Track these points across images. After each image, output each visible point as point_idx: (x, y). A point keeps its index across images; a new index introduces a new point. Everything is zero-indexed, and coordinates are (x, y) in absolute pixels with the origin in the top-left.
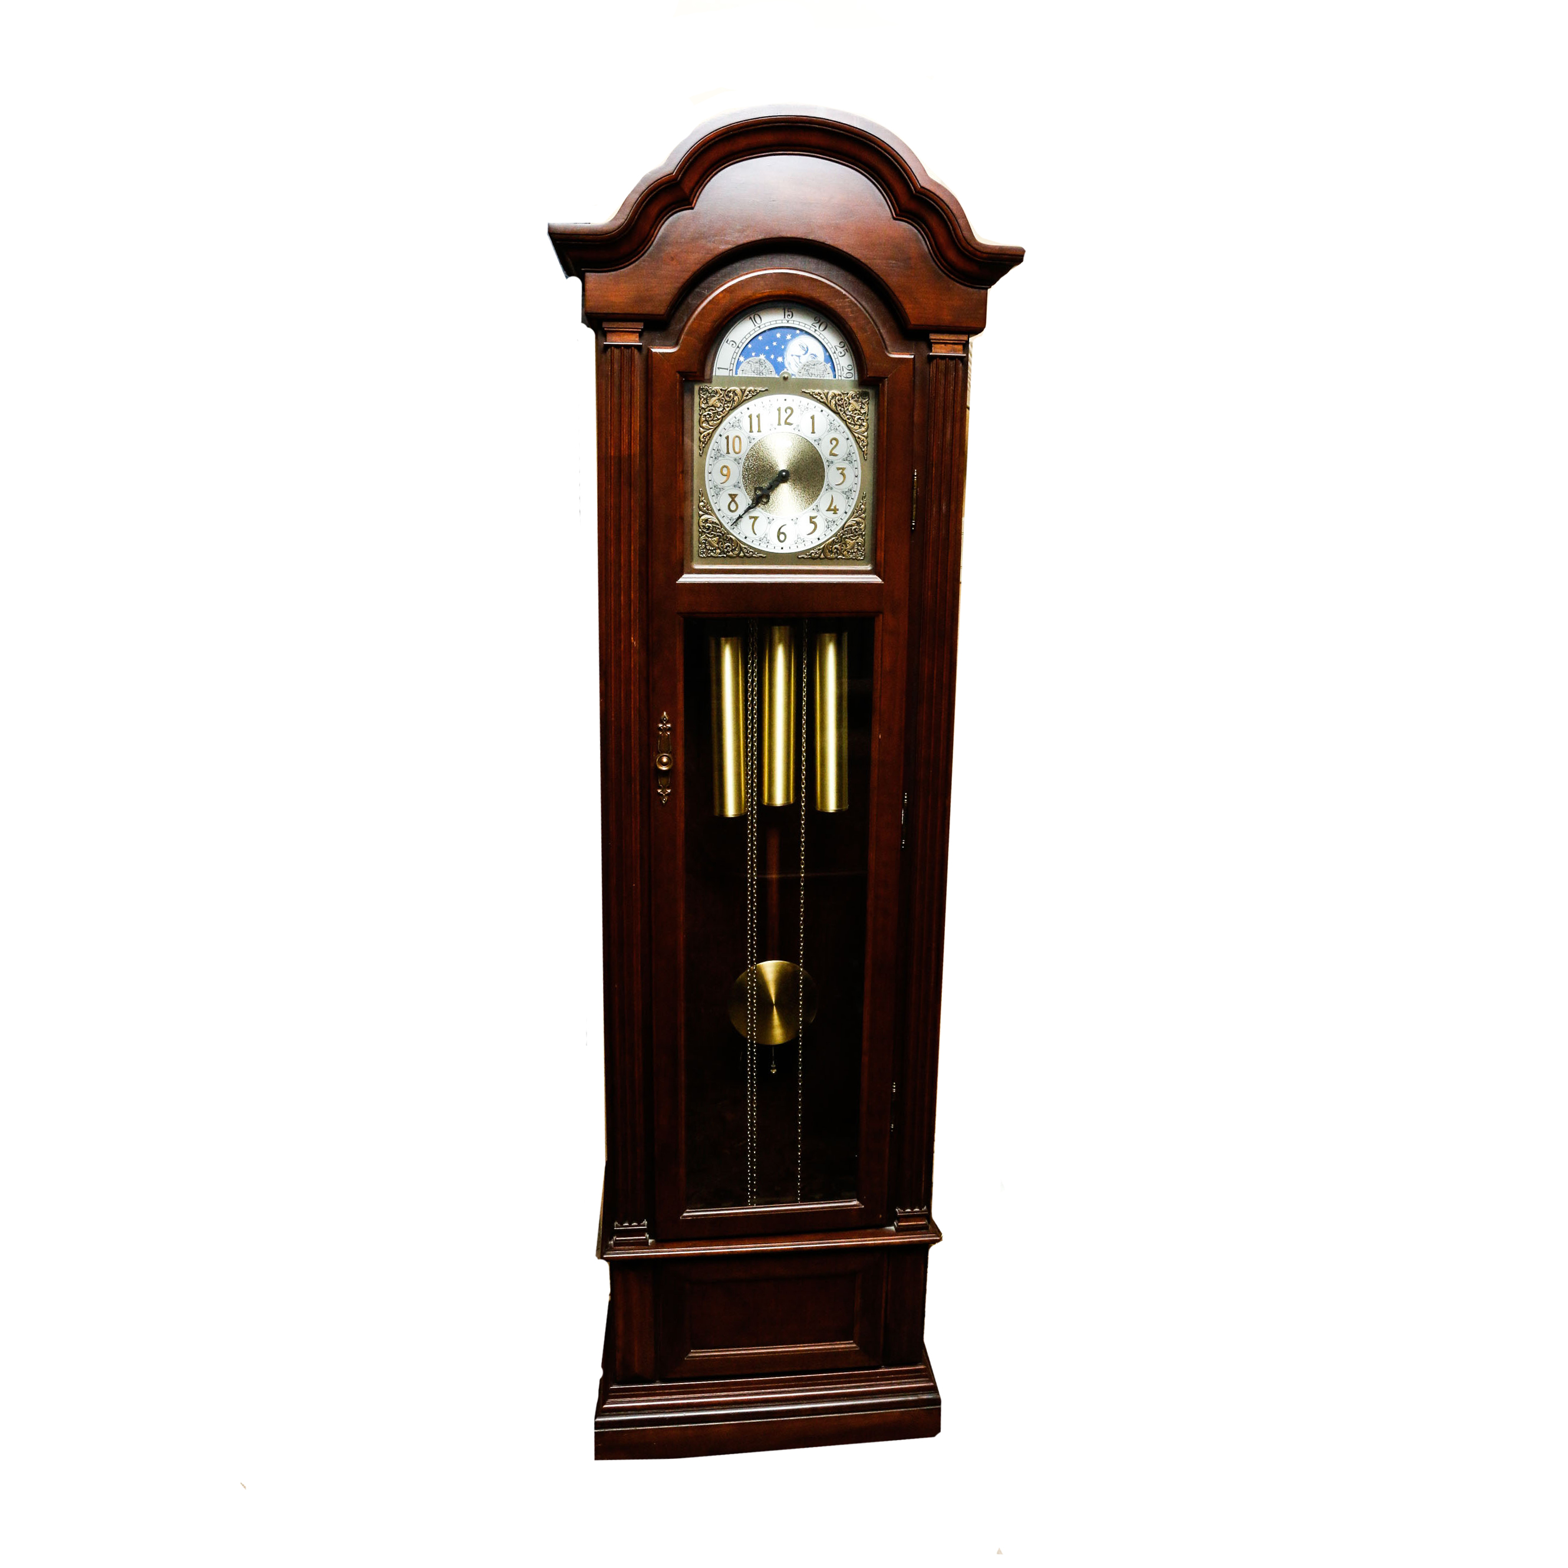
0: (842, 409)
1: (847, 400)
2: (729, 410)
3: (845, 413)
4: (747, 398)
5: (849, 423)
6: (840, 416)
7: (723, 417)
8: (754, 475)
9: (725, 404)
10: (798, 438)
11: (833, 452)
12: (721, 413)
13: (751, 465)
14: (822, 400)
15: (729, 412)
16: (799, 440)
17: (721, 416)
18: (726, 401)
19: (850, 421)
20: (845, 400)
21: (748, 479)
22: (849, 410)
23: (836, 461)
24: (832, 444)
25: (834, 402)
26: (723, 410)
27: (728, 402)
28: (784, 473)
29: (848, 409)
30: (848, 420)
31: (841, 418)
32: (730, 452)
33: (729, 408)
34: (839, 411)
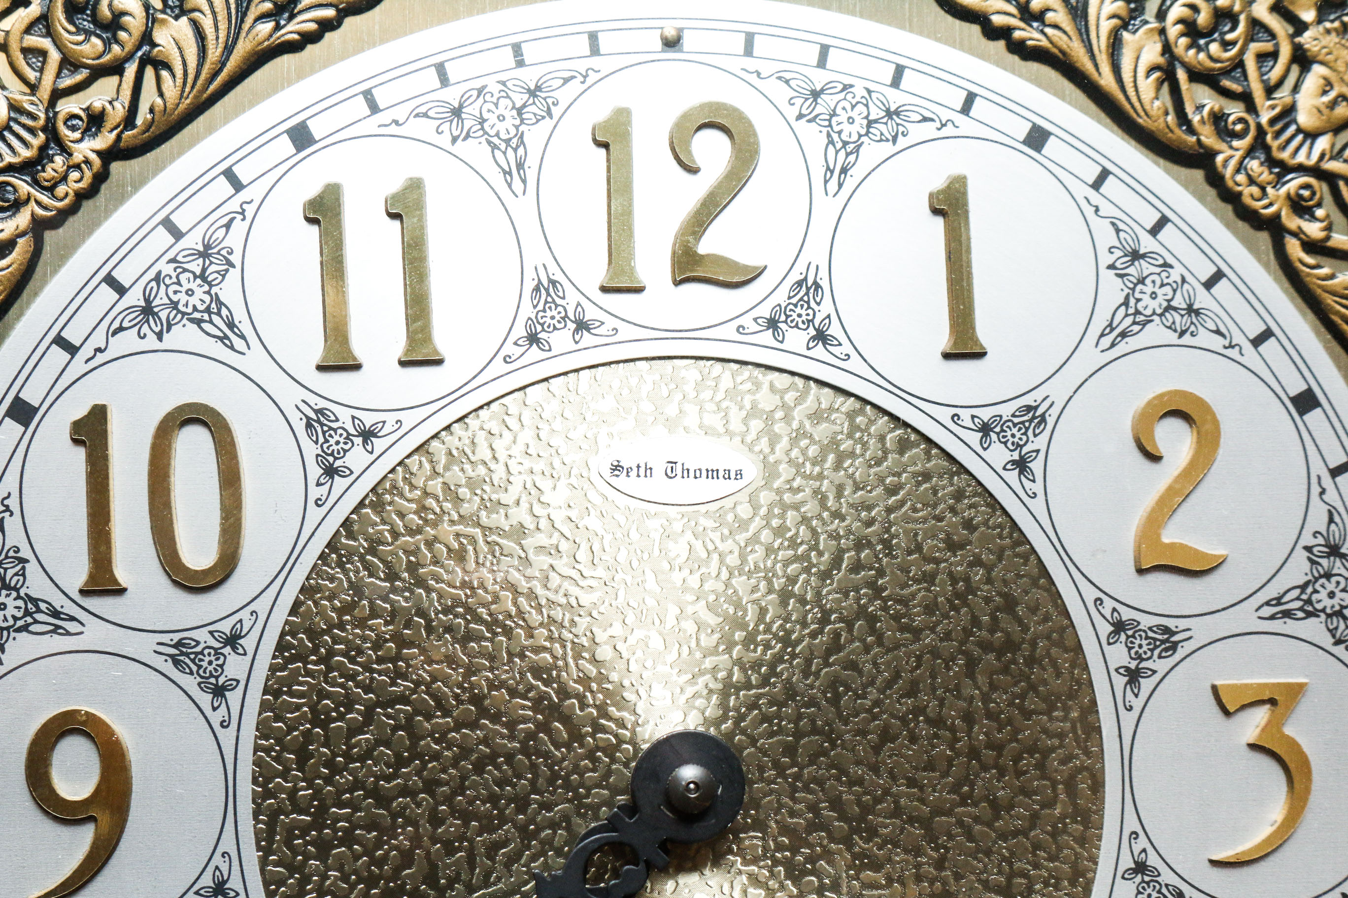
0: (1235, 111)
1: (1274, 22)
2: (109, 156)
3: (1259, 145)
4: (291, 30)
5: (1311, 246)
6: (1215, 180)
7: (39, 227)
8: (383, 800)
9: (57, 95)
10: (817, 416)
11: (1169, 536)
12: (24, 187)
13: (349, 702)
14: (1030, 35)
15: (101, 177)
16: (822, 431)
17: (23, 219)
18: (69, 63)
19: (1314, 230)
20: (1256, 26)
21: (323, 849)
22: (1304, 118)
23: (1202, 630)
24: (1154, 458)
25: (1152, 53)
26: (43, 157)
27: (99, 72)
28: (689, 773)
29: (1289, 111)
30: (1292, 222)
31: (1230, 197)
32: (122, 574)
33: (104, 140)
34: (1209, 137)
